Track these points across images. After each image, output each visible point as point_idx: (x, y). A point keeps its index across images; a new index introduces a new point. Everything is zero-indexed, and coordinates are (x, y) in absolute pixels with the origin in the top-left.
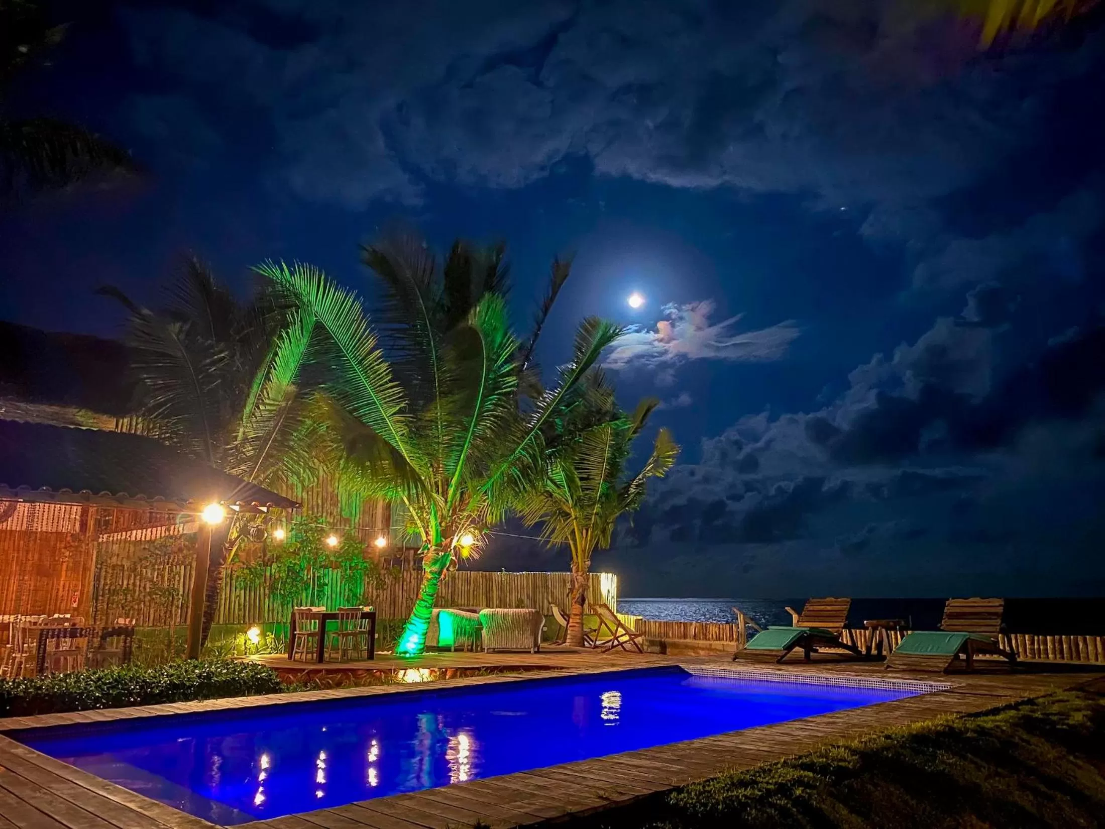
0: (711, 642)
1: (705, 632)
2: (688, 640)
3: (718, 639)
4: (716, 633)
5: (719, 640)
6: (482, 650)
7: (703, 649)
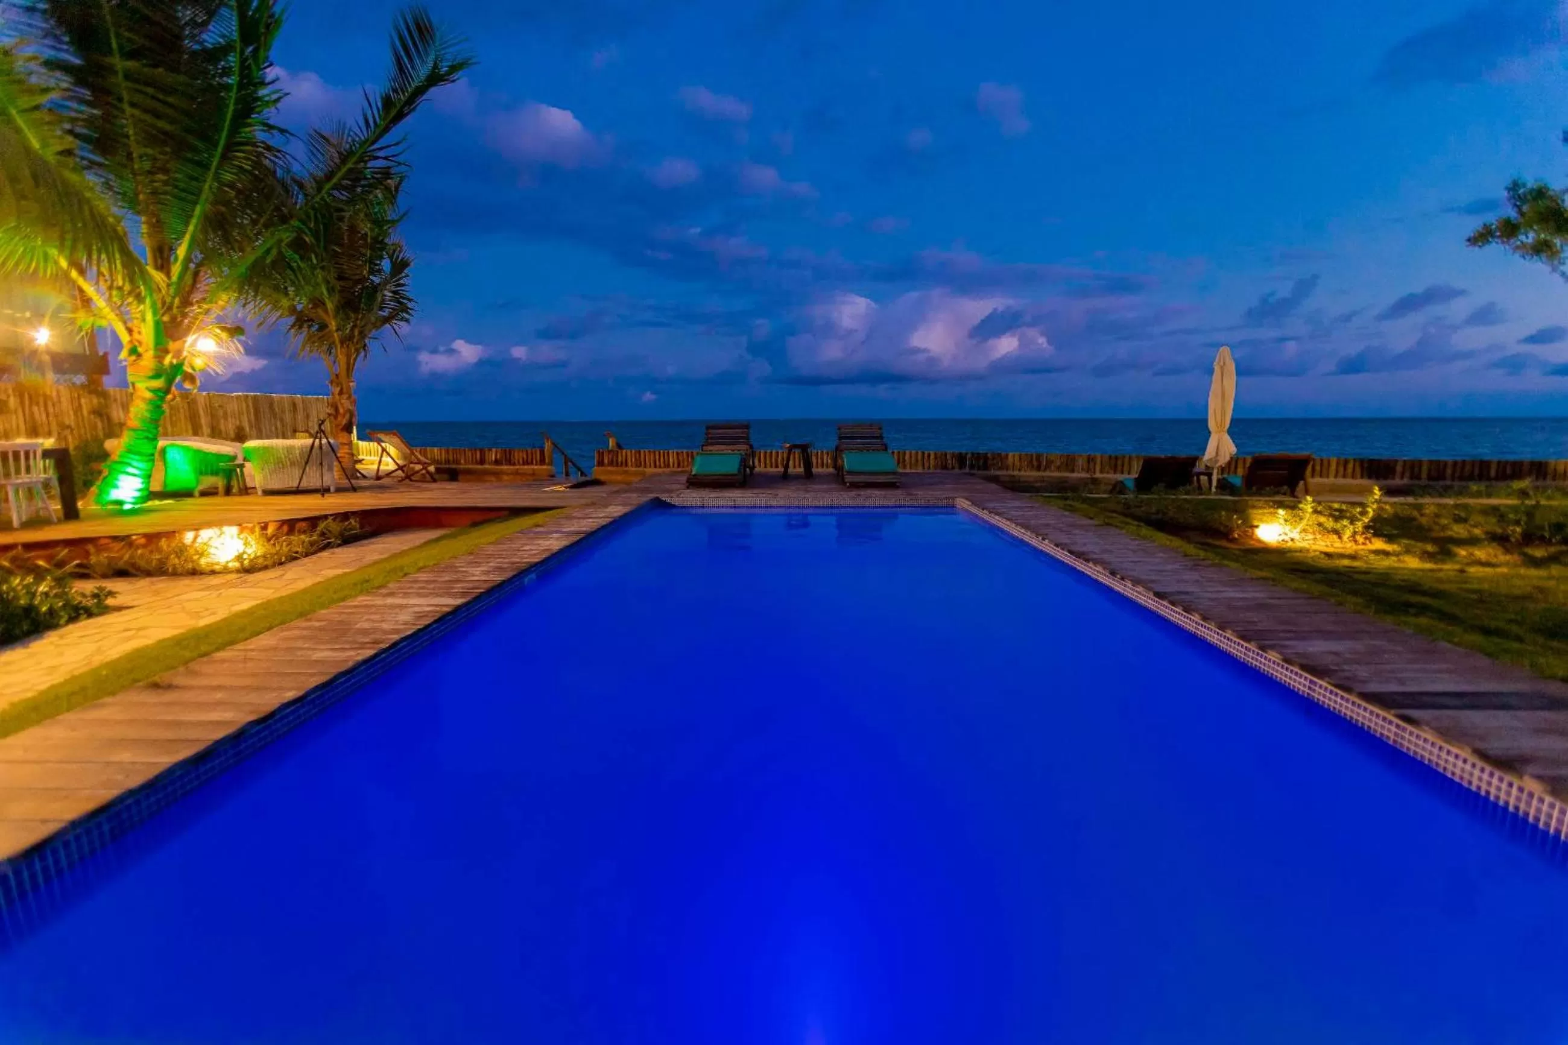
0: (518, 467)
1: (508, 456)
2: (487, 466)
3: (526, 463)
4: (523, 459)
5: (528, 464)
6: (246, 491)
7: (508, 474)
